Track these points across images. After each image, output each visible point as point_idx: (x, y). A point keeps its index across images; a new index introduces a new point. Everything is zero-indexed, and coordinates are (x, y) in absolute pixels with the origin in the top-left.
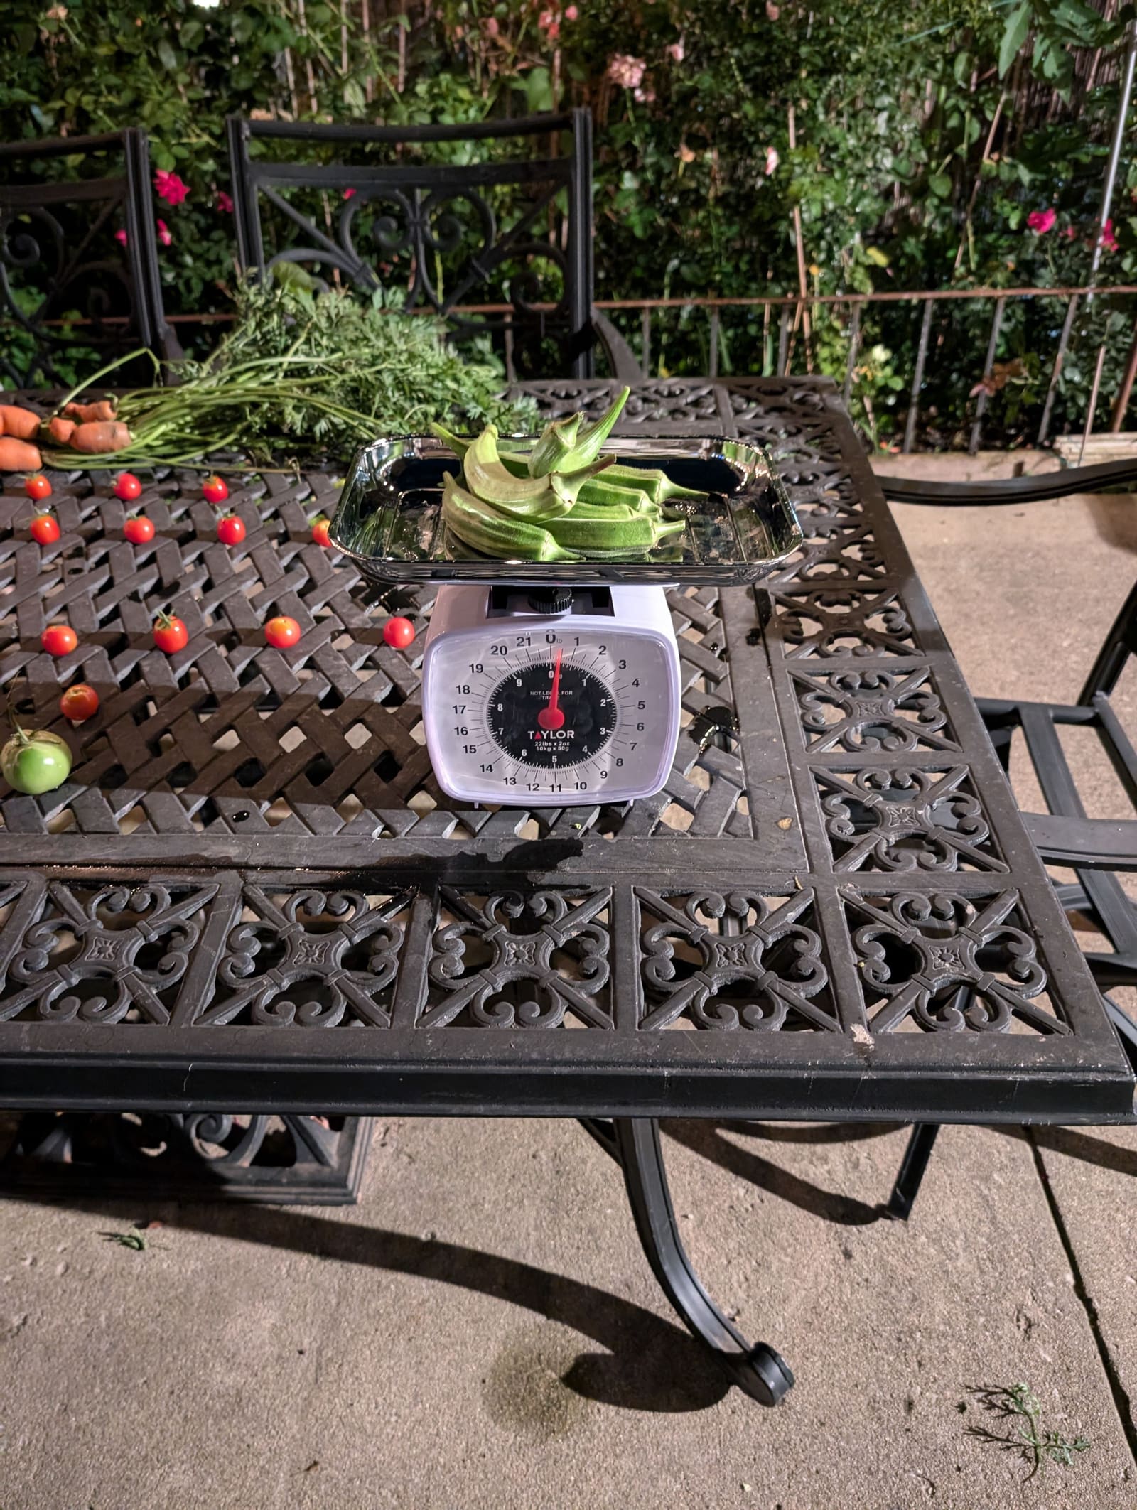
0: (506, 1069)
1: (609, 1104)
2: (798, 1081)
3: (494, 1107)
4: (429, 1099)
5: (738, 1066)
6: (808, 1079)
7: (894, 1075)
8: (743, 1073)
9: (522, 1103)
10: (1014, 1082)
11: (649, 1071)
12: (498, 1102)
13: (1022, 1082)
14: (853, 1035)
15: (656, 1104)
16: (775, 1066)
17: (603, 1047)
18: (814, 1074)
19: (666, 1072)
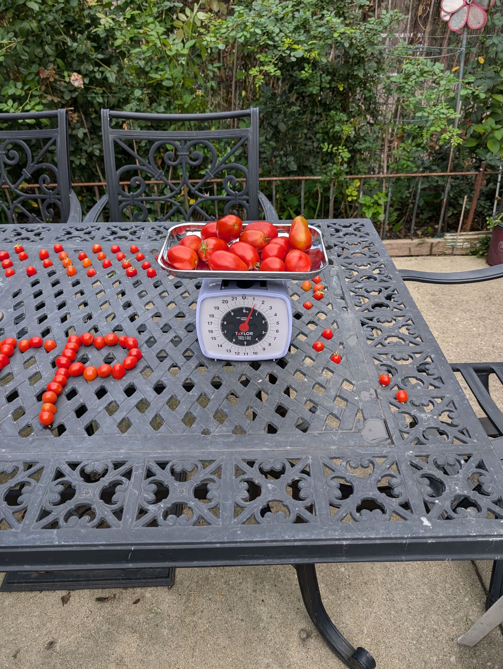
0: (275, 544)
1: (319, 557)
2: (401, 544)
3: (268, 560)
4: (238, 559)
5: (376, 539)
6: (406, 543)
7: (443, 540)
8: (378, 542)
9: (280, 558)
10: (492, 541)
11: (337, 542)
12: (270, 558)
13: (496, 541)
14: (423, 522)
15: (339, 556)
16: (391, 538)
17: (315, 532)
18: (408, 541)
19: (345, 543)
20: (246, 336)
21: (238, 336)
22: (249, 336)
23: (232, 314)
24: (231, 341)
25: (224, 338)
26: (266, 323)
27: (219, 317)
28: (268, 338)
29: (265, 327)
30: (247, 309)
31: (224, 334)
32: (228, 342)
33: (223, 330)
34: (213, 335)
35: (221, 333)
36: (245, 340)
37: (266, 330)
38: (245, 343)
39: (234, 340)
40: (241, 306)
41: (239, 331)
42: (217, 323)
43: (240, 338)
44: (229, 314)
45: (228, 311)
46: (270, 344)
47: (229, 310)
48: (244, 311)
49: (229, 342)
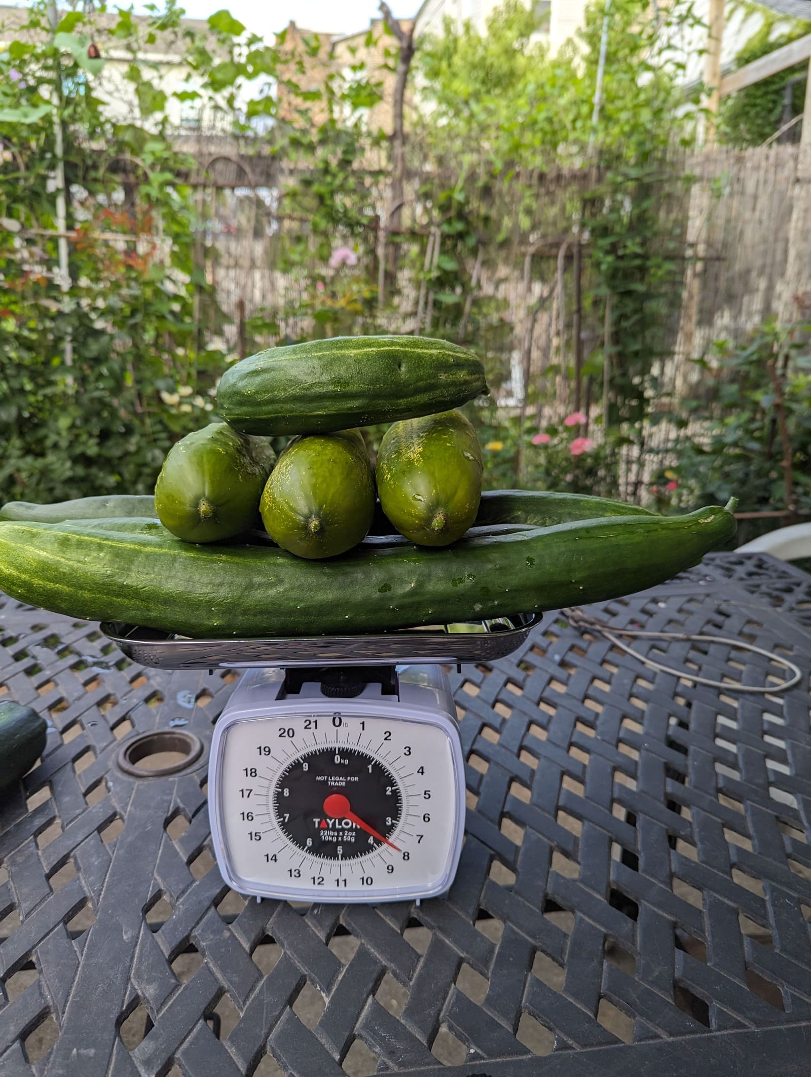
20: (343, 830)
21: (319, 829)
22: (351, 830)
23: (306, 767)
24: (301, 844)
25: (283, 836)
26: (396, 793)
27: (269, 775)
28: (403, 836)
29: (393, 806)
30: (344, 753)
31: (284, 826)
32: (293, 848)
33: (280, 814)
34: (254, 826)
35: (275, 821)
36: (338, 843)
37: (395, 813)
38: (340, 850)
39: (309, 842)
40: (329, 746)
41: (324, 816)
42: (264, 792)
43: (326, 836)
44: (296, 766)
45: (294, 758)
46: (406, 856)
47: (298, 756)
48: (337, 759)
49: (296, 848)
